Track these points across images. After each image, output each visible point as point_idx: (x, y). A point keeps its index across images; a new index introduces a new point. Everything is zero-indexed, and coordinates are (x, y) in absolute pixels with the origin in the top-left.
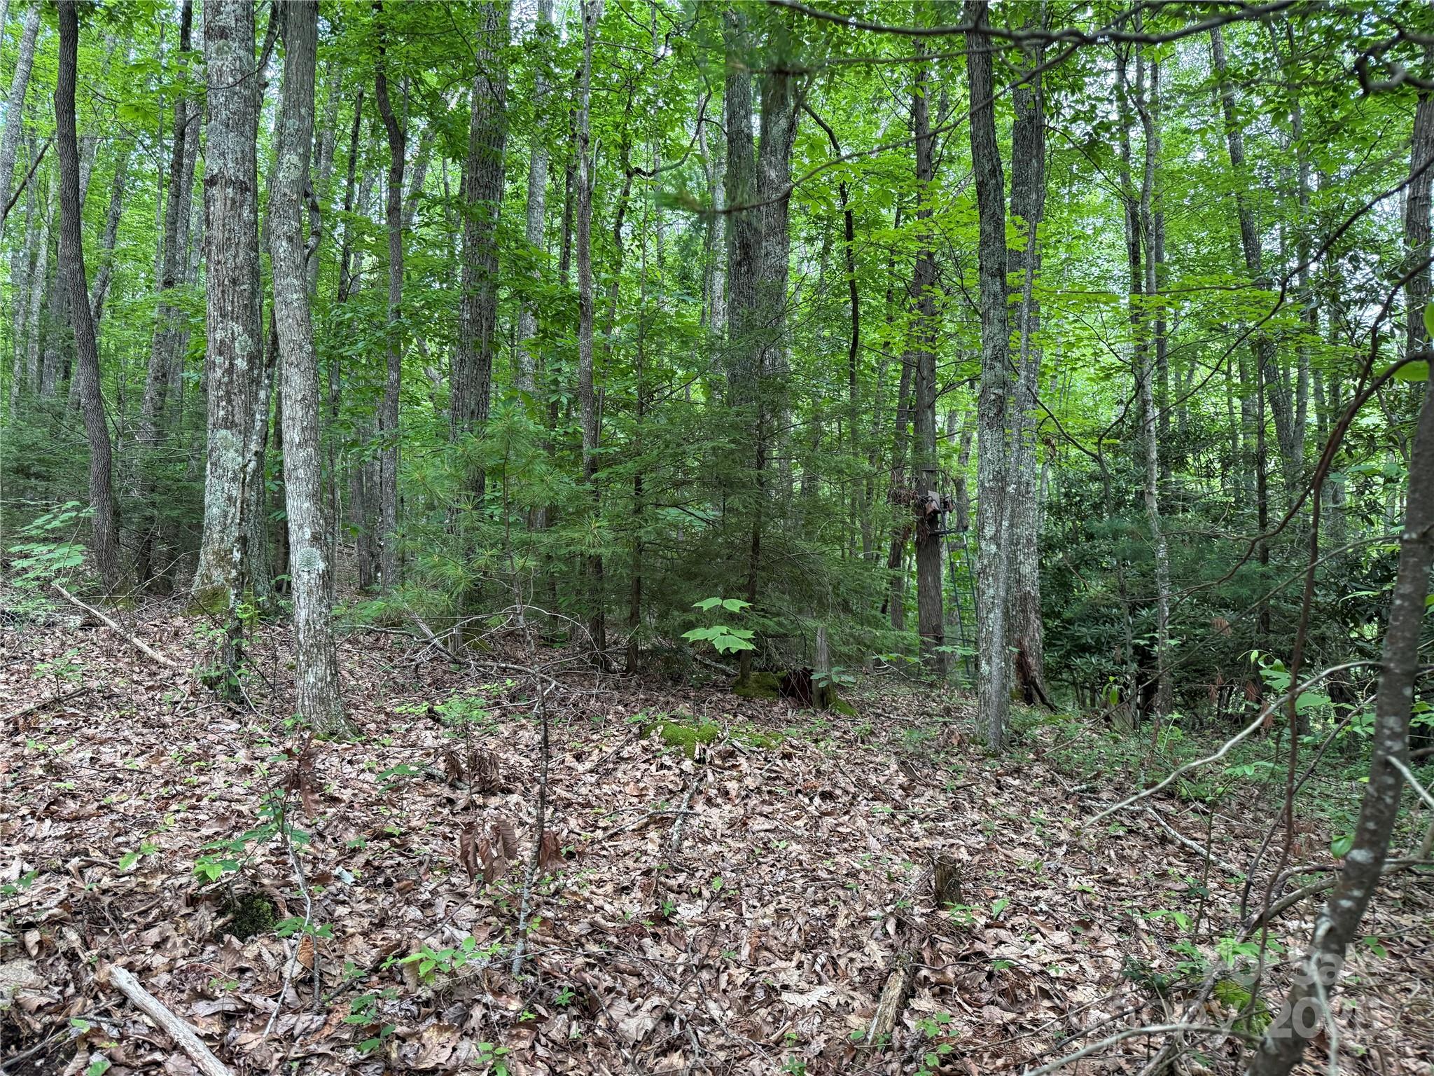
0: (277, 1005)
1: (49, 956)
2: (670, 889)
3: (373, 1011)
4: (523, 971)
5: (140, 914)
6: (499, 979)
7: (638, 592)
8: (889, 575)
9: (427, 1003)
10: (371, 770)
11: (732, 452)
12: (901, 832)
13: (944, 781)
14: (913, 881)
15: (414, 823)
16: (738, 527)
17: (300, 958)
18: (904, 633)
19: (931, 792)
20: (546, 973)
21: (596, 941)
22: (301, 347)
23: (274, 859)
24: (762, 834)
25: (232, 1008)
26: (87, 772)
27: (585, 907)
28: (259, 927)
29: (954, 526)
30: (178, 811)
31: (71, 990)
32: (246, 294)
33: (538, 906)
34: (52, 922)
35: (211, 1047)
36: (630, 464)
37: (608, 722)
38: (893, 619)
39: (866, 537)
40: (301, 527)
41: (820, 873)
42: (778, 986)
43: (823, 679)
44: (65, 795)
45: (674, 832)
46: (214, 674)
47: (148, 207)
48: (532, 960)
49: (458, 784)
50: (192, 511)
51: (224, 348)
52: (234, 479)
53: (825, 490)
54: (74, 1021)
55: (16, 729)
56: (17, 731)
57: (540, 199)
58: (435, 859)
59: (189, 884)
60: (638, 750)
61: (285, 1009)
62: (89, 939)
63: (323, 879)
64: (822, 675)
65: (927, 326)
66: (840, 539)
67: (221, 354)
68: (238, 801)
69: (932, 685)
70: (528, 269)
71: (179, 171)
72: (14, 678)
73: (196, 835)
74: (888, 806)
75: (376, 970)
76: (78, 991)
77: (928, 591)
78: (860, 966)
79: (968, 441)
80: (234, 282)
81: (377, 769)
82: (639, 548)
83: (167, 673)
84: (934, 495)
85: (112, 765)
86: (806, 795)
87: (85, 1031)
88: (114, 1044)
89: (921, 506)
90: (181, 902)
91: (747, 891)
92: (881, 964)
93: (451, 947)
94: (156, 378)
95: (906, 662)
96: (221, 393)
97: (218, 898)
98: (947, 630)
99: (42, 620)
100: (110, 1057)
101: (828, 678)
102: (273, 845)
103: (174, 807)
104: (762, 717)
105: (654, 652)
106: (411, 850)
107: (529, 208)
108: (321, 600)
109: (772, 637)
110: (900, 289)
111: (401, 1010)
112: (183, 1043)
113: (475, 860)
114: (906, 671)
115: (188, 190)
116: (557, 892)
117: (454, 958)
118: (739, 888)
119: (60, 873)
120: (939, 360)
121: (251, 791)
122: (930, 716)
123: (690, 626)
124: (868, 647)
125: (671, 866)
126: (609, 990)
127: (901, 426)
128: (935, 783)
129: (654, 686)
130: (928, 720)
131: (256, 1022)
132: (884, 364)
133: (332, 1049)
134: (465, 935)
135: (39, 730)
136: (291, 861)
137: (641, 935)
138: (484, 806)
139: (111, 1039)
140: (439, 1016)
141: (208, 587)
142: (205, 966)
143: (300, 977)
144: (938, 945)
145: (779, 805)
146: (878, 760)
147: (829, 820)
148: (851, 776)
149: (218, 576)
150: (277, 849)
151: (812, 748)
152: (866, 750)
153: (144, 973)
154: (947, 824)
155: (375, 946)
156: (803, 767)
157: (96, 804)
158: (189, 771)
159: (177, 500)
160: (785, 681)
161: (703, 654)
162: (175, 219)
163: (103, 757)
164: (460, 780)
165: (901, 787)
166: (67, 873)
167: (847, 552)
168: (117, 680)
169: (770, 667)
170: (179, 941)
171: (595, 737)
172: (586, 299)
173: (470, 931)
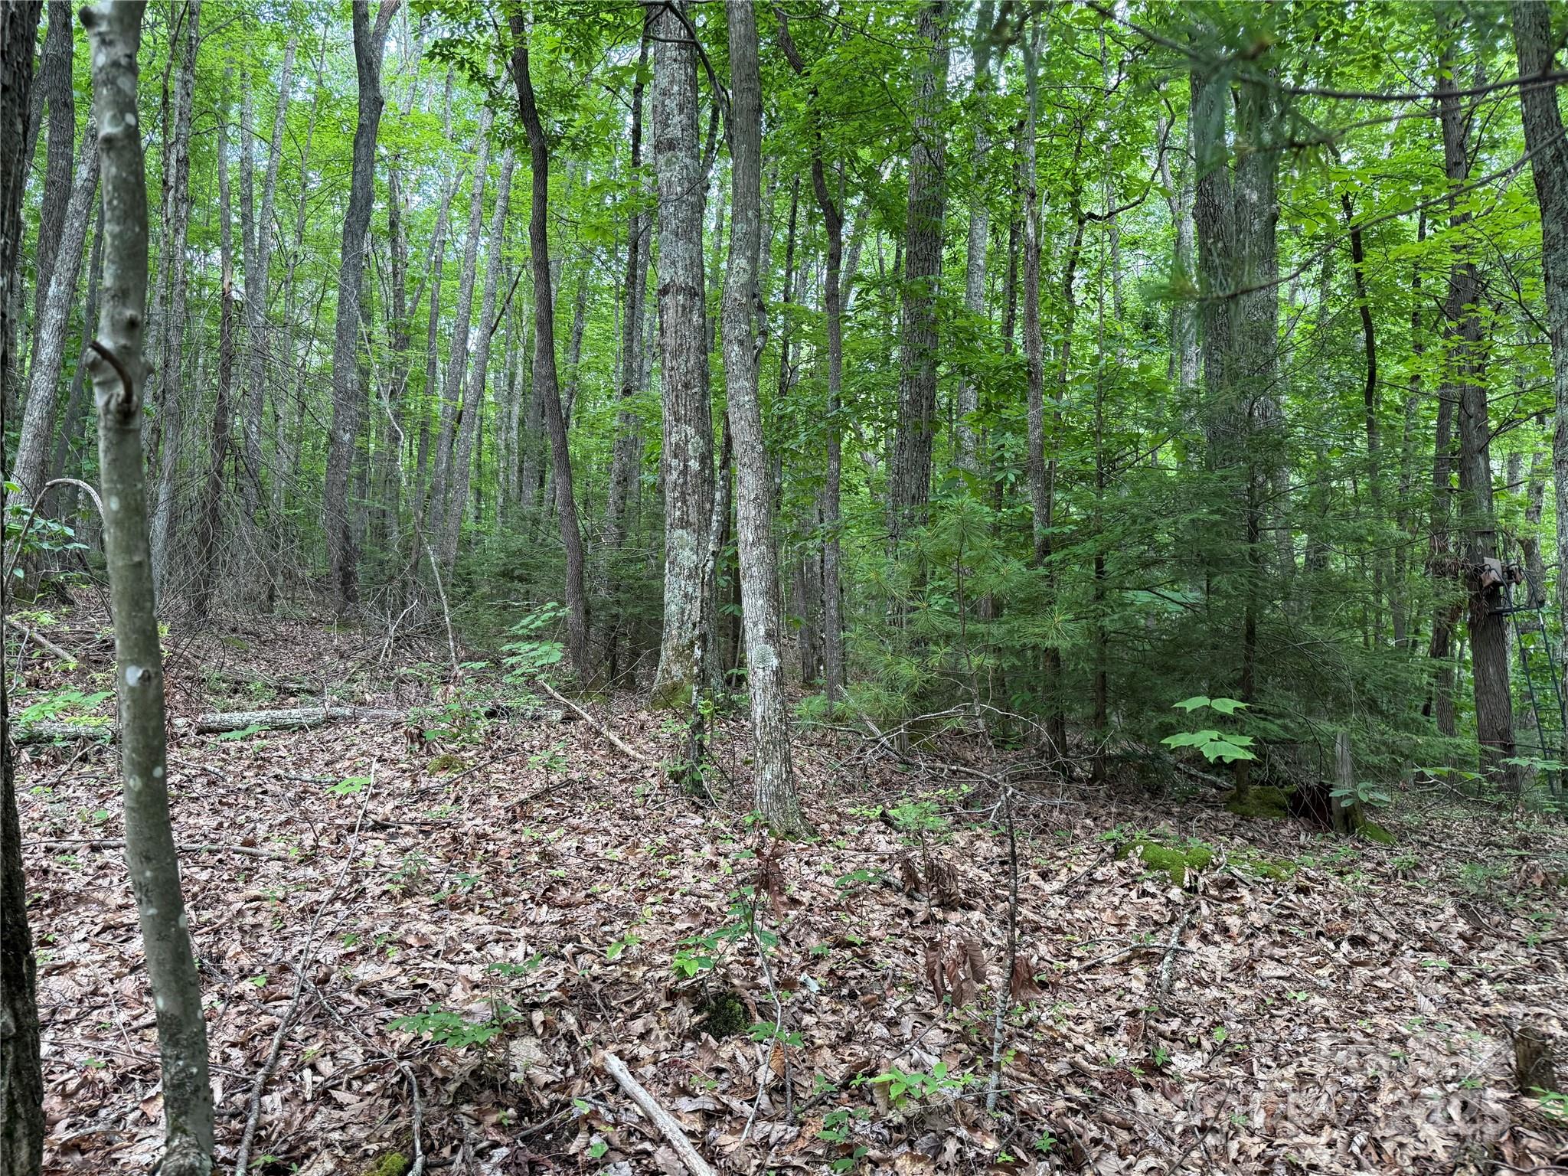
0: (753, 1110)
1: (551, 1036)
2: (1162, 1035)
3: (846, 1129)
4: (998, 1107)
5: (626, 1003)
6: (973, 1113)
7: (1103, 688)
8: (1433, 667)
9: (899, 1128)
10: (828, 873)
11: (1215, 524)
12: (1464, 993)
13: (1523, 932)
14: (1484, 1056)
15: (874, 933)
16: (1226, 610)
17: (773, 1065)
18: (1458, 741)
19: (1505, 945)
20: (1023, 1113)
21: (1077, 1085)
22: (753, 448)
23: (742, 959)
24: (1274, 982)
25: (711, 1107)
26: (575, 861)
27: (1062, 1044)
28: (732, 1028)
29: (1523, 600)
30: (654, 904)
31: (571, 1071)
32: (697, 397)
33: (1010, 1037)
34: (554, 1004)
35: (694, 1144)
36: (1089, 544)
37: (1075, 837)
38: (1440, 722)
39: (1398, 620)
40: (755, 624)
41: (1352, 1034)
42: (1304, 1165)
43: (1346, 797)
44: (557, 882)
45: (1163, 969)
46: (680, 768)
47: (606, 319)
48: (1007, 1097)
49: (916, 895)
50: (653, 608)
51: (679, 451)
52: (689, 577)
53: (1339, 563)
54: (576, 1102)
55: (514, 817)
56: (514, 820)
57: (981, 262)
58: (899, 974)
59: (667, 978)
60: (1114, 872)
61: (760, 1115)
62: (584, 1023)
63: (788, 984)
64: (1346, 792)
65: (1473, 353)
66: (1363, 623)
67: (676, 456)
68: (706, 897)
69: (1500, 807)
70: (971, 341)
71: (633, 283)
72: (509, 769)
73: (671, 929)
74: (1443, 959)
75: (845, 1086)
76: (577, 1072)
77: (1492, 685)
78: (1414, 1154)
79: (1540, 491)
80: (686, 386)
81: (834, 872)
82: (1103, 638)
83: (636, 766)
84: (1494, 564)
85: (594, 855)
86: (1330, 938)
87: (586, 1112)
88: (610, 1129)
89: (1474, 578)
90: (662, 995)
91: (1257, 1047)
92: (1442, 1155)
93: (920, 1071)
94: (618, 483)
95: (1461, 778)
96: (677, 494)
97: (694, 995)
98: (1519, 736)
99: (529, 714)
100: (607, 1141)
101: (1353, 795)
102: (741, 945)
103: (650, 899)
104: (1267, 840)
105: (1126, 758)
106: (873, 962)
107: (968, 274)
108: (775, 697)
109: (1275, 743)
110: (1430, 310)
111: (872, 1132)
112: (669, 1136)
113: (942, 979)
114: (1461, 788)
115: (641, 299)
116: (1030, 1025)
117: (924, 1084)
118: (1248, 1043)
119: (557, 957)
120: (1491, 391)
121: (718, 888)
122: (1500, 847)
123: (1169, 730)
124: (1407, 757)
125: (1163, 1010)
126: (1096, 1142)
127: (1440, 478)
128: (1510, 934)
129: (1128, 798)
130: (1496, 852)
131: (734, 1124)
132: (1414, 401)
133: (807, 1163)
134: (933, 1061)
135: (533, 818)
136: (758, 962)
137: (1131, 1084)
138: (945, 922)
139: (607, 1123)
140: (911, 1144)
141: (669, 682)
142: (686, 1062)
143: (774, 1084)
144: (1525, 1141)
145: (1295, 949)
146: (1427, 901)
147: (1363, 972)
148: (1391, 919)
149: (677, 670)
150: (744, 949)
151: (1335, 881)
152: (1410, 888)
153: (633, 1061)
154: (1529, 988)
155: (843, 1061)
156: (1324, 904)
157: (584, 893)
158: (661, 864)
159: (639, 598)
160: (1295, 798)
161: (1188, 761)
162: (631, 330)
163: (587, 847)
164: (917, 890)
165: (1461, 936)
166: (563, 958)
167: (1372, 640)
168: (595, 772)
169: (1274, 780)
170: (662, 1034)
171: (1062, 854)
172: (1035, 365)
173: (939, 1056)
